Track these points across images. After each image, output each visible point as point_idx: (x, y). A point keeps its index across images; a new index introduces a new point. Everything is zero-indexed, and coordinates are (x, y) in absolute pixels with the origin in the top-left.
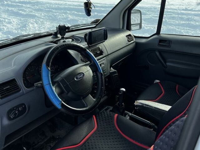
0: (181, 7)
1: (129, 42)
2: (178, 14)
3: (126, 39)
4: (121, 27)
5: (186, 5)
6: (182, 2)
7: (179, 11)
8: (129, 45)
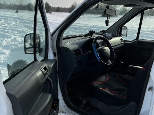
0: (148, 29)
1: (122, 42)
2: (146, 34)
3: (120, 40)
4: (117, 35)
5: (151, 29)
6: (148, 27)
7: (147, 32)
8: (122, 44)
